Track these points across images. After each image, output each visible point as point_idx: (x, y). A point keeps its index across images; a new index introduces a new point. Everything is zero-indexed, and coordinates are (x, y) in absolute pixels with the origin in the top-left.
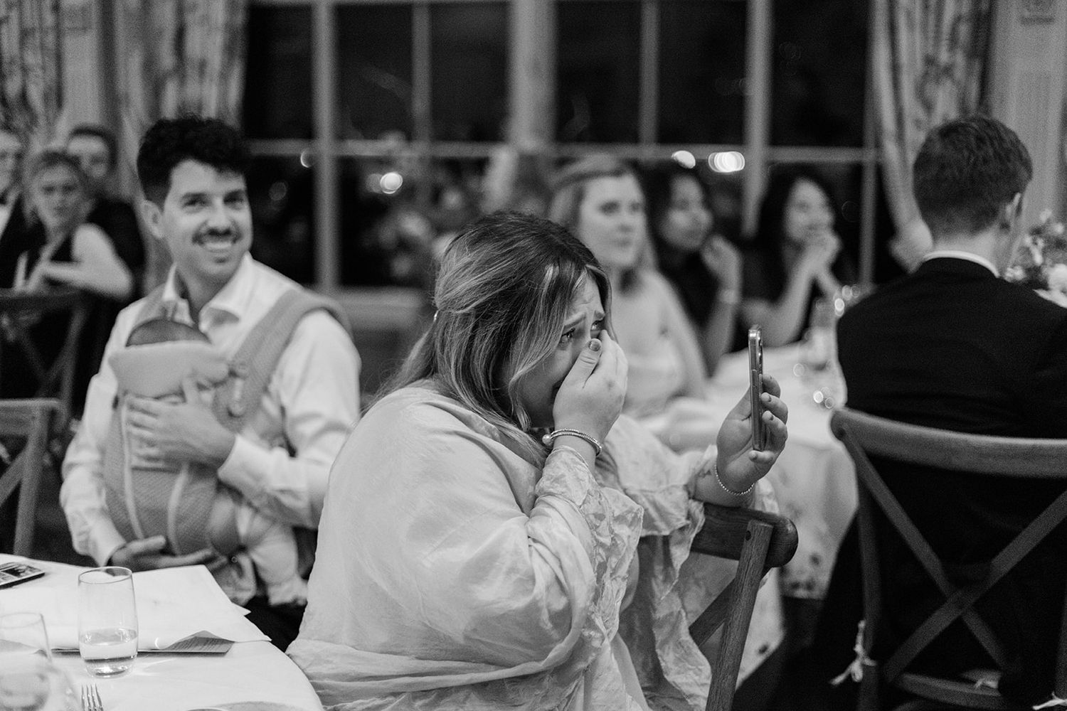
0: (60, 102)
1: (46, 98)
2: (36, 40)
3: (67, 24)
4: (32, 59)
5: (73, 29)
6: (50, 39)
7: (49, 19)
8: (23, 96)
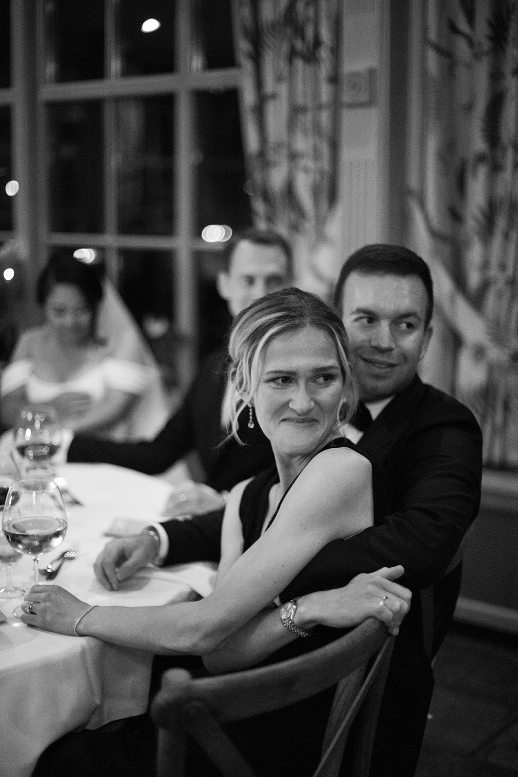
0: (333, 196)
1: (316, 192)
2: (307, 119)
3: (346, 98)
4: (302, 144)
5: (352, 106)
6: (325, 117)
7: (325, 92)
8: (290, 190)
